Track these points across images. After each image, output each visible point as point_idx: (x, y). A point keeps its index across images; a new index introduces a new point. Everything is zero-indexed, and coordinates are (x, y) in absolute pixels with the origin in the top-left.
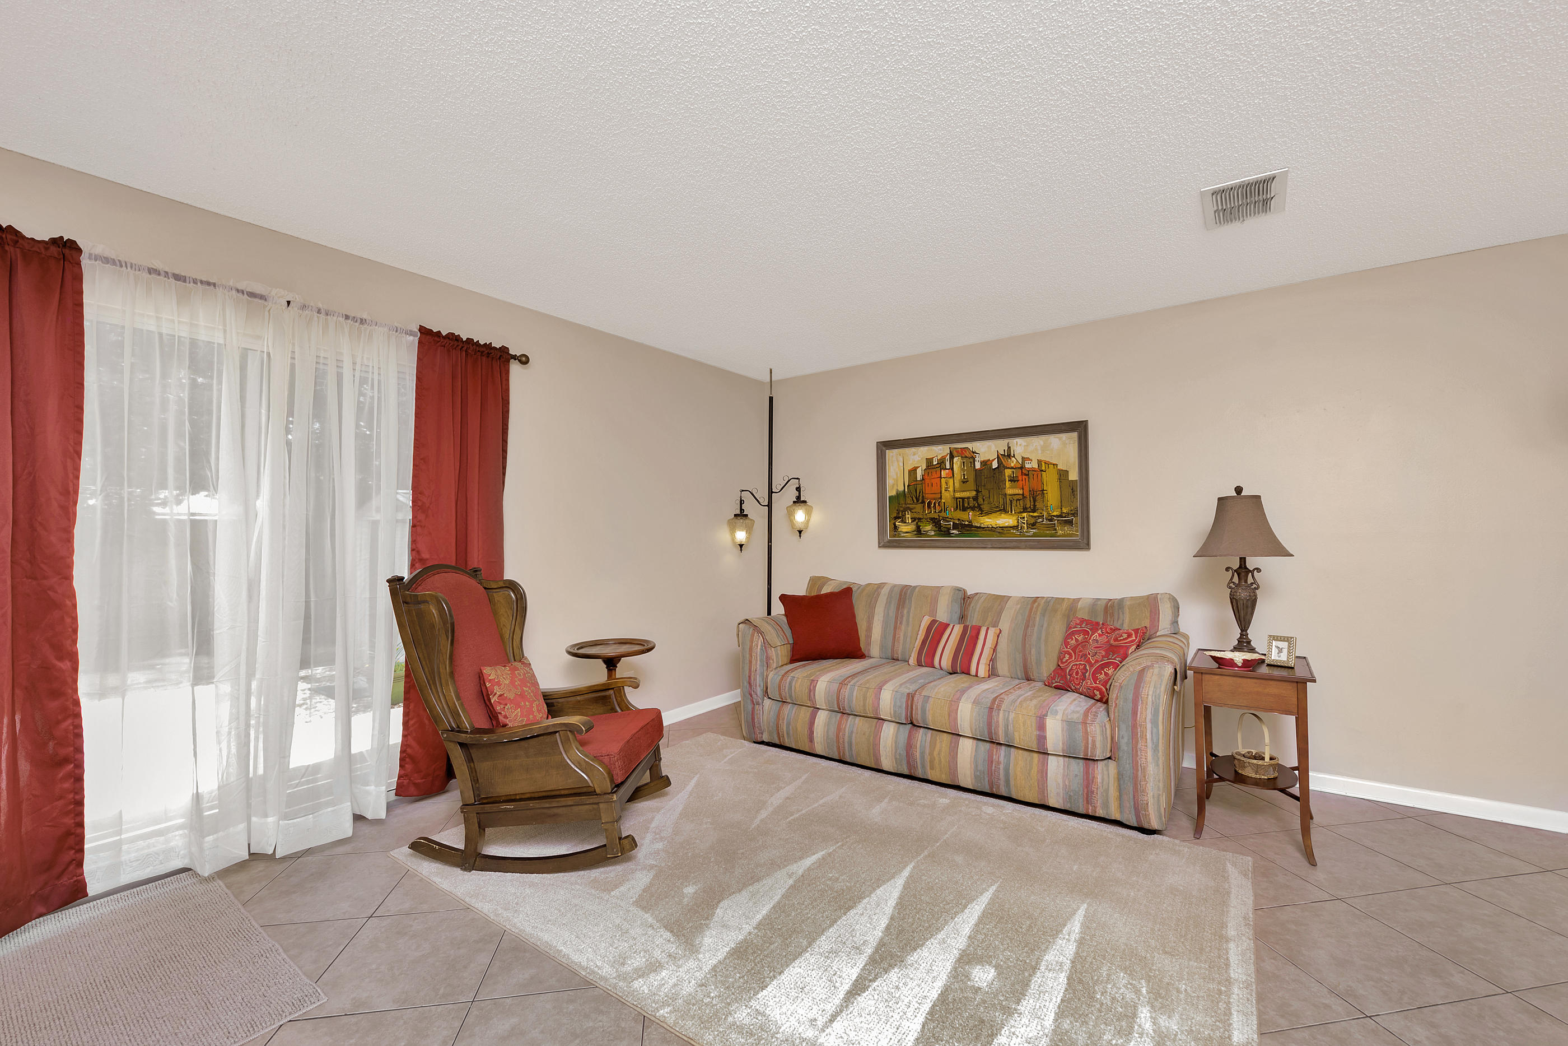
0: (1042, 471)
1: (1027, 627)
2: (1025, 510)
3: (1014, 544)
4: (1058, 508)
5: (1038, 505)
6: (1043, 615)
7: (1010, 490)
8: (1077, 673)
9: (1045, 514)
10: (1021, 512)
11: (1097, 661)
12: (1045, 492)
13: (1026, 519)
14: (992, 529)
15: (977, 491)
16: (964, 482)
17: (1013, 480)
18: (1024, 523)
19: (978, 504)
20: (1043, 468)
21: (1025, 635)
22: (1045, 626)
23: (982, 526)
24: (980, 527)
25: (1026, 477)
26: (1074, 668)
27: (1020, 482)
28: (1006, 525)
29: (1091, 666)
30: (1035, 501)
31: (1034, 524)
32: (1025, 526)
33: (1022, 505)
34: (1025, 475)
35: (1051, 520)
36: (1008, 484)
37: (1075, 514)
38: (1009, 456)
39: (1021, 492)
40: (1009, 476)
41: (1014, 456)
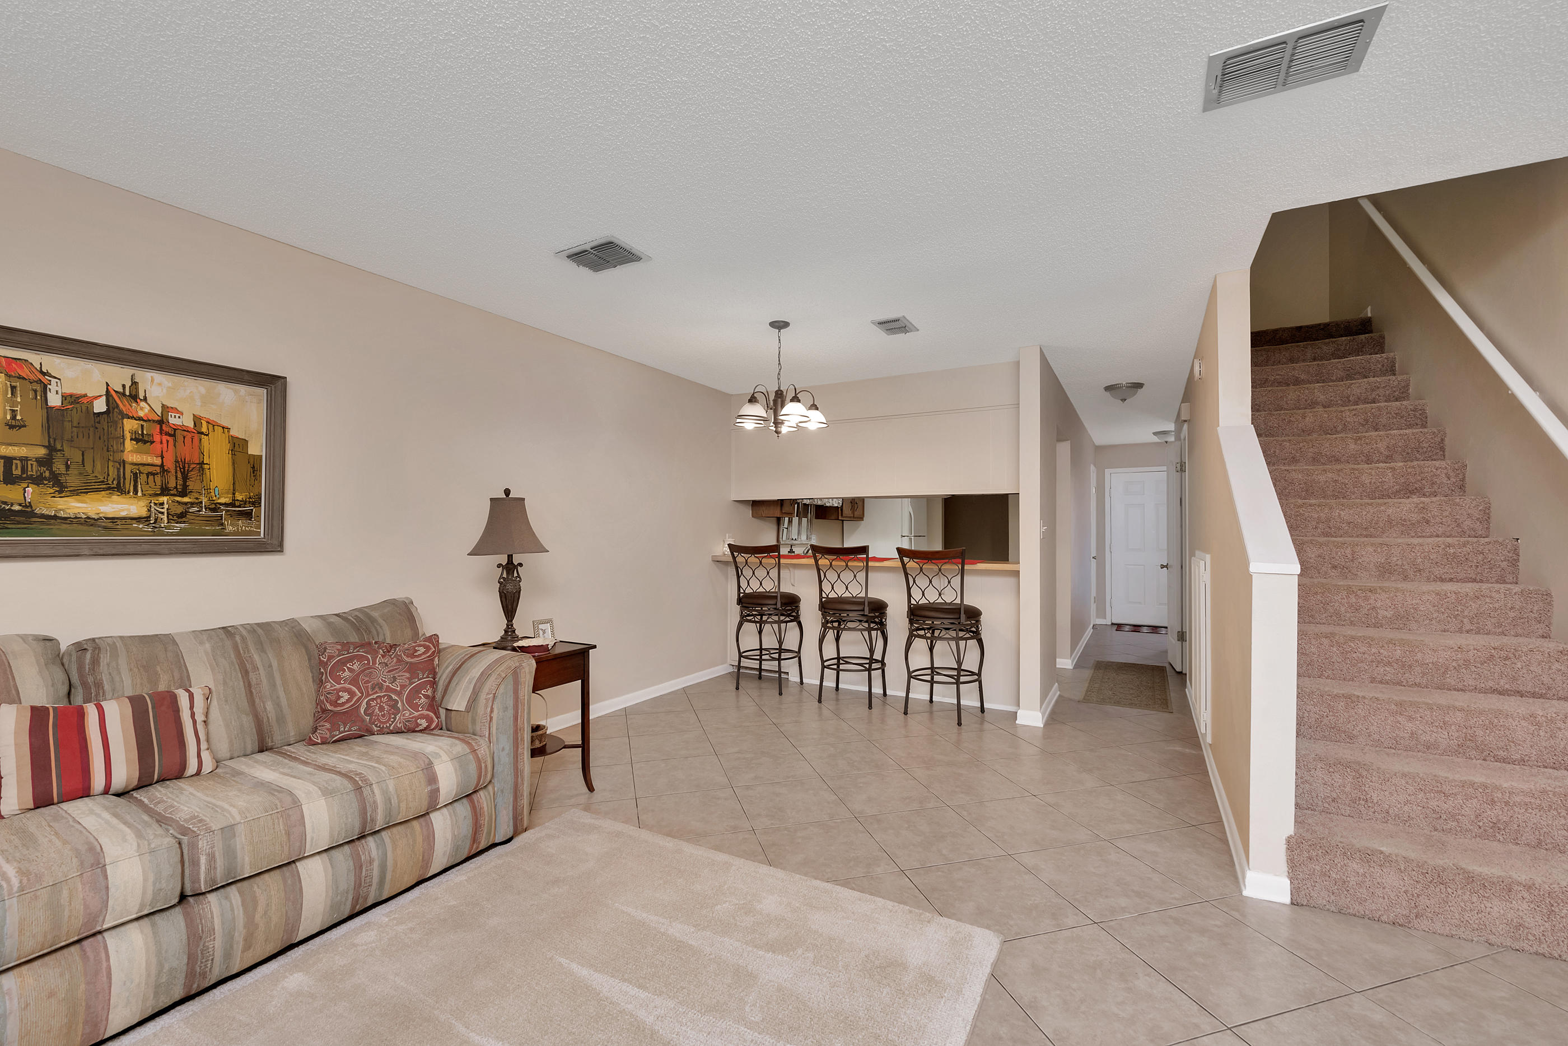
0: (202, 433)
1: (245, 673)
2: (165, 491)
3: (146, 547)
4: (228, 493)
5: (191, 485)
6: (262, 650)
7: (132, 454)
8: (381, 709)
9: (204, 500)
10: (157, 495)
11: (403, 687)
12: (206, 466)
13: (166, 506)
14: (89, 522)
15: (51, 449)
16: (12, 427)
17: (140, 439)
18: (162, 513)
19: (52, 472)
20: (204, 429)
21: (249, 686)
22: (275, 664)
23: (62, 514)
24: (55, 517)
25: (170, 439)
26: (373, 704)
27: (157, 446)
28: (123, 514)
29: (399, 694)
30: (185, 478)
31: (182, 516)
32: (165, 517)
33: (159, 483)
34: (168, 434)
35: (214, 510)
36: (129, 445)
37: (257, 503)
38: (134, 397)
39: (158, 461)
40: (134, 433)
41: (145, 399)
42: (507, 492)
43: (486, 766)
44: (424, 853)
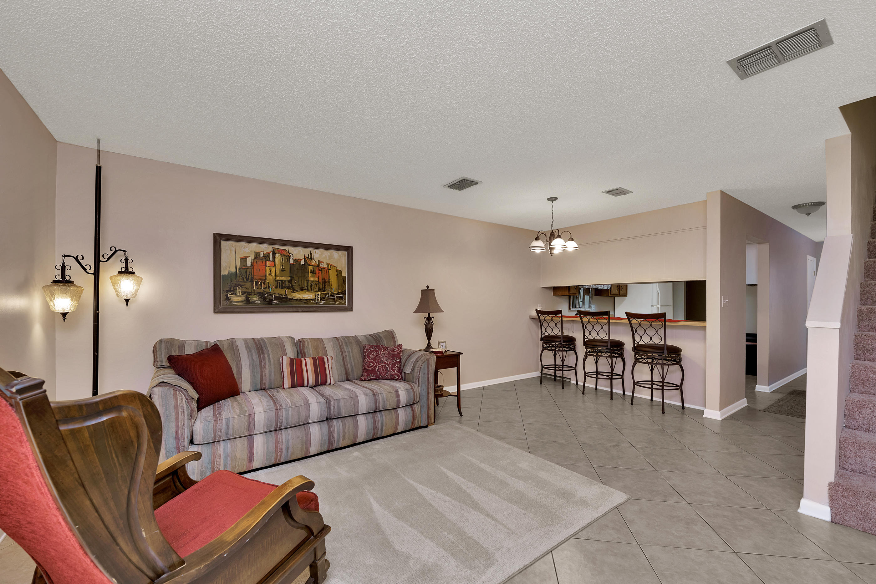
0: (329, 269)
1: (342, 353)
2: (319, 290)
3: (315, 309)
4: (336, 290)
5: (327, 288)
7: (311, 278)
8: (383, 370)
9: (330, 293)
10: (317, 291)
11: (390, 363)
12: (330, 281)
13: (320, 295)
14: (301, 301)
15: (291, 277)
16: (282, 271)
17: (313, 272)
18: (319, 297)
19: (292, 285)
20: (330, 268)
21: (343, 358)
22: (350, 351)
23: (294, 298)
24: (293, 299)
25: (320, 272)
26: (380, 368)
27: (317, 274)
28: (309, 298)
29: (389, 365)
30: (325, 285)
31: (324, 298)
32: (319, 299)
33: (318, 287)
34: (320, 270)
35: (333, 296)
36: (310, 274)
37: (344, 293)
38: (311, 258)
39: (317, 280)
40: (311, 270)
41: (314, 259)
42: (428, 287)
43: (417, 395)
44: (395, 422)
